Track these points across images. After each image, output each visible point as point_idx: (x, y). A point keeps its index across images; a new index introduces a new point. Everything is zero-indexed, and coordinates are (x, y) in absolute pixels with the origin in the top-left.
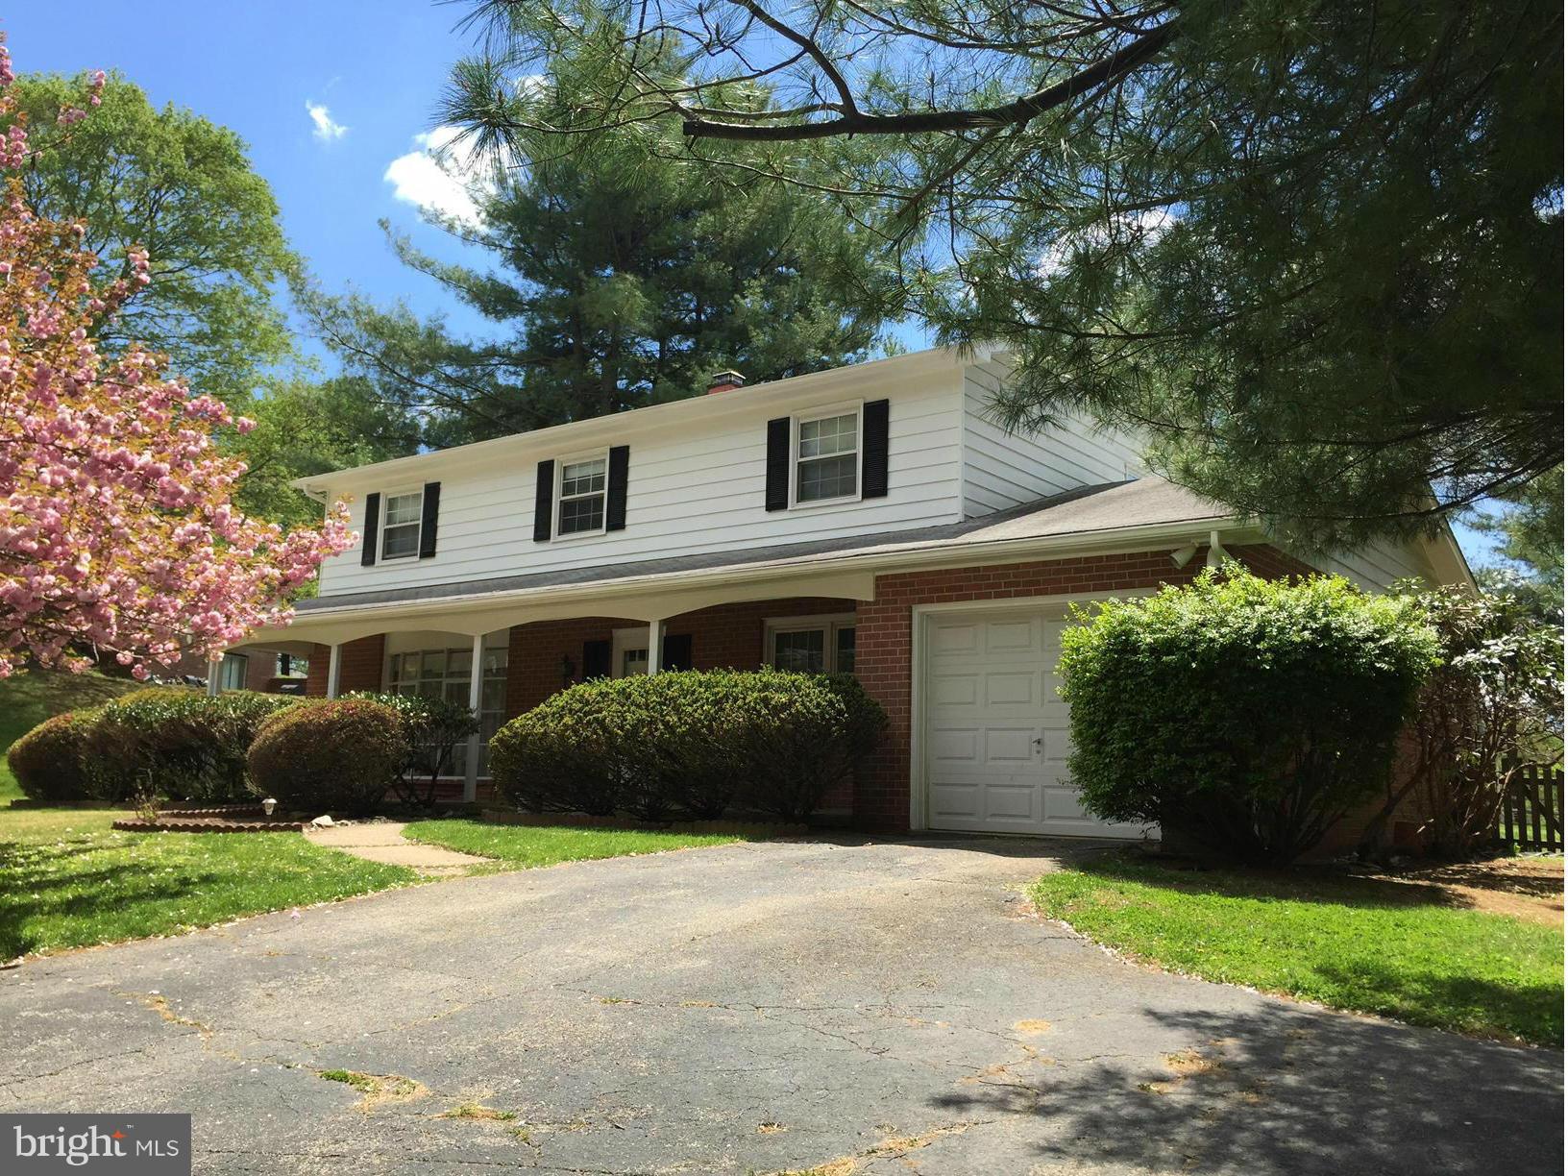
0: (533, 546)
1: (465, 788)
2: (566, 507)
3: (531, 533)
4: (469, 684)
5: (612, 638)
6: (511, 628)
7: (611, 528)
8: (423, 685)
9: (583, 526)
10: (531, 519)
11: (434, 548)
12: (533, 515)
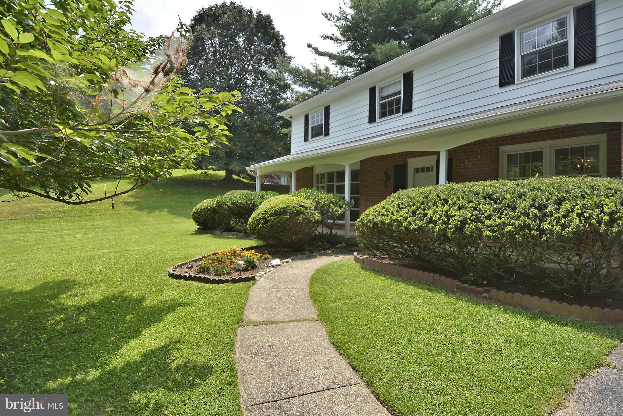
0: (368, 125)
1: (345, 226)
2: (383, 106)
3: (367, 120)
4: (344, 185)
5: (407, 163)
6: (361, 161)
7: (405, 111)
8: (328, 186)
9: (391, 113)
10: (367, 114)
11: (329, 132)
12: (368, 112)
